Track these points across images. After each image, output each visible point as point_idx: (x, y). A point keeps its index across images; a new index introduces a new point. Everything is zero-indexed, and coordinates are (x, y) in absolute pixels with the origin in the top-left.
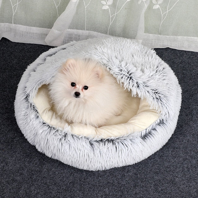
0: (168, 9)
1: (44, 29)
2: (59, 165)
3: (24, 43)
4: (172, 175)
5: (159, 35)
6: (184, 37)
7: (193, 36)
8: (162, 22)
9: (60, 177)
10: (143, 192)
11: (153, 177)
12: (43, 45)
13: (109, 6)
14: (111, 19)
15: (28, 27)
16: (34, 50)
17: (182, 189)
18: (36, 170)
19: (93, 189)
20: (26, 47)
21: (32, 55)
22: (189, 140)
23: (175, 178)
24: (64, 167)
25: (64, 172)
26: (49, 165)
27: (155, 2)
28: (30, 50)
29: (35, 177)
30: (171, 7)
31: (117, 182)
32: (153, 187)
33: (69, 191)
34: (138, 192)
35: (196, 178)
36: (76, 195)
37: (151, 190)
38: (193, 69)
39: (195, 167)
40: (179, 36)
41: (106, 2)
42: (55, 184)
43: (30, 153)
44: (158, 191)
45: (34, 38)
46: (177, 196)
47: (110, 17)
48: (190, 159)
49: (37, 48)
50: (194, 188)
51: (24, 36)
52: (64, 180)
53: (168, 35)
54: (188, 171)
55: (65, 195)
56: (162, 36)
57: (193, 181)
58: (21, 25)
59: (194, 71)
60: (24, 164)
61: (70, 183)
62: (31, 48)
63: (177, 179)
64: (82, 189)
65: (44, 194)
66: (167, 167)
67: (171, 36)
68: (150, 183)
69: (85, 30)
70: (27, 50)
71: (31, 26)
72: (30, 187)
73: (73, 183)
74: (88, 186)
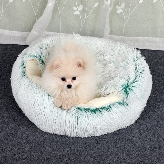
0: (129, 12)
1: (25, 32)
2: (32, 129)
3: (7, 44)
4: (130, 135)
5: (123, 37)
6: (145, 38)
7: (152, 37)
8: (125, 25)
9: (32, 138)
10: (104, 148)
11: (113, 137)
12: (24, 45)
13: (80, 11)
14: (82, 22)
15: (11, 31)
16: (16, 49)
17: (138, 145)
18: (12, 133)
19: (60, 146)
20: (9, 47)
21: (14, 53)
22: (146, 111)
23: (132, 137)
24: (37, 131)
25: (36, 134)
26: (23, 129)
27: (118, 7)
28: (12, 49)
29: (10, 138)
30: (132, 11)
31: (82, 141)
32: (113, 144)
33: (40, 148)
34: (99, 148)
35: (151, 137)
36: (45, 150)
37: (111, 146)
38: (153, 61)
39: (150, 129)
40: (140, 37)
41: (77, 8)
42: (28, 143)
43: (8, 121)
44: (117, 147)
45: (16, 41)
46: (133, 150)
47: (80, 21)
48: (146, 124)
49: (19, 47)
50: (148, 145)
51: (8, 39)
52: (36, 140)
53: (131, 36)
54: (144, 132)
55: (36, 151)
56: (126, 37)
57: (148, 140)
58: (5, 30)
59: (153, 62)
60: (2, 128)
61: (41, 142)
62: (13, 47)
63: (135, 138)
64: (51, 146)
65: (18, 150)
66: (126, 130)
67: (134, 37)
68: (110, 141)
69: (60, 33)
70: (10, 49)
71: (14, 30)
72: (6, 145)
73: (44, 142)
74: (56, 144)
